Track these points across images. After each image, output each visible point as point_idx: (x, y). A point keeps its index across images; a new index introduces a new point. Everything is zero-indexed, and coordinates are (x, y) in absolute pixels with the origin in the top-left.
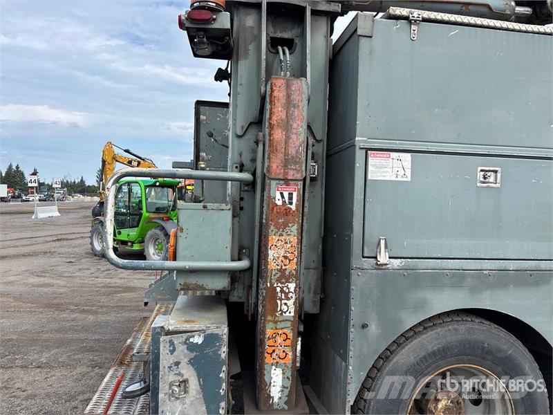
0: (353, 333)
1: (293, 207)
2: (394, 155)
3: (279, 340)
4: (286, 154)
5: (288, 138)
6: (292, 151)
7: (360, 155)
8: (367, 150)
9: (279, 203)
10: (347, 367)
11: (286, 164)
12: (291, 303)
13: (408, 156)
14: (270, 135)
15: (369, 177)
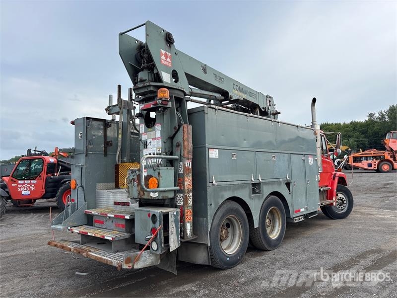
0: (209, 208)
1: (190, 167)
2: (215, 150)
3: (189, 213)
4: (188, 150)
5: (188, 144)
6: (189, 149)
7: (207, 149)
8: (209, 148)
9: (187, 166)
10: (207, 219)
11: (188, 153)
12: (191, 200)
13: (217, 150)
14: (184, 143)
15: (210, 157)
